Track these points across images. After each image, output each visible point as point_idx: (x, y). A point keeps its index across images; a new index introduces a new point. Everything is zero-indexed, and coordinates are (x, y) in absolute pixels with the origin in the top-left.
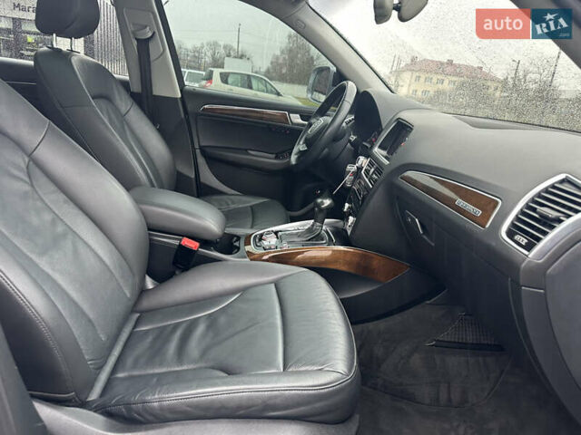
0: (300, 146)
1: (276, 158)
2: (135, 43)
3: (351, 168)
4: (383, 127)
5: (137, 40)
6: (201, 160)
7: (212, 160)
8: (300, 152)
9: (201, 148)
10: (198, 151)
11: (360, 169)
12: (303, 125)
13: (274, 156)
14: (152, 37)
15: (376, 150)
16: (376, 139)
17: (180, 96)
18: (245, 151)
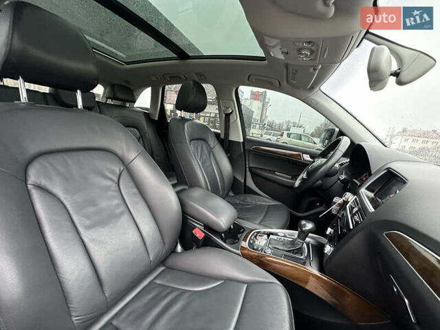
0: (304, 175)
1: (292, 179)
2: (224, 115)
3: (337, 200)
4: (373, 172)
5: (226, 114)
6: (249, 174)
7: (254, 175)
8: (303, 179)
9: (250, 168)
10: (248, 169)
11: (346, 203)
12: (310, 161)
13: (290, 177)
14: (231, 113)
15: (363, 191)
16: (367, 179)
17: (242, 140)
18: (273, 172)
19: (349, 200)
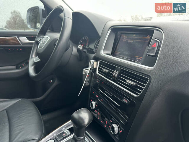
0: (34, 59)
1: (17, 68)
8: (35, 63)
19: (95, 67)
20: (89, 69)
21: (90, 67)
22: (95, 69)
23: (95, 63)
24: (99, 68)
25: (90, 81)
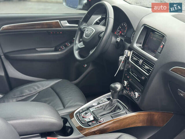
4: (135, 28)
9: (5, 54)
11: (127, 58)
13: (53, 49)
15: (136, 45)
19: (128, 56)
20: (124, 57)
21: (125, 56)
22: (129, 57)
23: (129, 52)
24: (132, 57)
25: (124, 66)
